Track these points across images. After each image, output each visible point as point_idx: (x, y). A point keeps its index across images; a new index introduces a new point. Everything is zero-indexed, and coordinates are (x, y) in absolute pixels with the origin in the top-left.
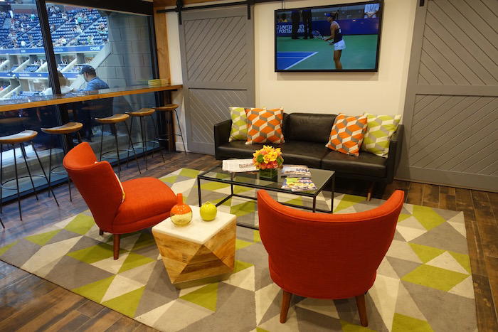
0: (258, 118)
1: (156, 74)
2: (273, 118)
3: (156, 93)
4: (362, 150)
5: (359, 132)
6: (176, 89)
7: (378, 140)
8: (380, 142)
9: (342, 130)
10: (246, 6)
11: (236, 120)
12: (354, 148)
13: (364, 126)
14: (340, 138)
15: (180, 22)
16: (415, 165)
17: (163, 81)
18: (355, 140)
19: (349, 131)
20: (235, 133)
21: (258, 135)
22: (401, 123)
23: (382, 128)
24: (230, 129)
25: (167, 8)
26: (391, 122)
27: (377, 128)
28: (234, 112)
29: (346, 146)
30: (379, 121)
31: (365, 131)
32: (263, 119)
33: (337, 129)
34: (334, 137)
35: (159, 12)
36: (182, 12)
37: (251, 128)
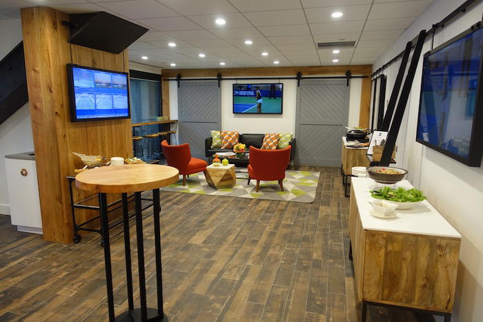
0: (227, 136)
1: (160, 114)
2: (234, 136)
3: (159, 124)
4: (277, 148)
5: (276, 140)
6: (173, 122)
7: (285, 144)
8: (285, 145)
9: (268, 140)
10: (217, 81)
11: (215, 137)
12: (274, 148)
13: (278, 138)
14: (268, 144)
15: (179, 86)
16: (302, 157)
17: (165, 118)
18: (274, 144)
19: (272, 140)
20: (214, 144)
21: (227, 144)
22: (294, 137)
23: (286, 138)
24: (212, 142)
25: (170, 78)
26: (289, 136)
27: (284, 138)
28: (214, 133)
29: (270, 147)
30: (284, 136)
31: (278, 140)
32: (230, 136)
33: (266, 140)
34: (264, 144)
35: (165, 80)
36: (180, 81)
37: (224, 141)
